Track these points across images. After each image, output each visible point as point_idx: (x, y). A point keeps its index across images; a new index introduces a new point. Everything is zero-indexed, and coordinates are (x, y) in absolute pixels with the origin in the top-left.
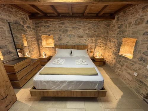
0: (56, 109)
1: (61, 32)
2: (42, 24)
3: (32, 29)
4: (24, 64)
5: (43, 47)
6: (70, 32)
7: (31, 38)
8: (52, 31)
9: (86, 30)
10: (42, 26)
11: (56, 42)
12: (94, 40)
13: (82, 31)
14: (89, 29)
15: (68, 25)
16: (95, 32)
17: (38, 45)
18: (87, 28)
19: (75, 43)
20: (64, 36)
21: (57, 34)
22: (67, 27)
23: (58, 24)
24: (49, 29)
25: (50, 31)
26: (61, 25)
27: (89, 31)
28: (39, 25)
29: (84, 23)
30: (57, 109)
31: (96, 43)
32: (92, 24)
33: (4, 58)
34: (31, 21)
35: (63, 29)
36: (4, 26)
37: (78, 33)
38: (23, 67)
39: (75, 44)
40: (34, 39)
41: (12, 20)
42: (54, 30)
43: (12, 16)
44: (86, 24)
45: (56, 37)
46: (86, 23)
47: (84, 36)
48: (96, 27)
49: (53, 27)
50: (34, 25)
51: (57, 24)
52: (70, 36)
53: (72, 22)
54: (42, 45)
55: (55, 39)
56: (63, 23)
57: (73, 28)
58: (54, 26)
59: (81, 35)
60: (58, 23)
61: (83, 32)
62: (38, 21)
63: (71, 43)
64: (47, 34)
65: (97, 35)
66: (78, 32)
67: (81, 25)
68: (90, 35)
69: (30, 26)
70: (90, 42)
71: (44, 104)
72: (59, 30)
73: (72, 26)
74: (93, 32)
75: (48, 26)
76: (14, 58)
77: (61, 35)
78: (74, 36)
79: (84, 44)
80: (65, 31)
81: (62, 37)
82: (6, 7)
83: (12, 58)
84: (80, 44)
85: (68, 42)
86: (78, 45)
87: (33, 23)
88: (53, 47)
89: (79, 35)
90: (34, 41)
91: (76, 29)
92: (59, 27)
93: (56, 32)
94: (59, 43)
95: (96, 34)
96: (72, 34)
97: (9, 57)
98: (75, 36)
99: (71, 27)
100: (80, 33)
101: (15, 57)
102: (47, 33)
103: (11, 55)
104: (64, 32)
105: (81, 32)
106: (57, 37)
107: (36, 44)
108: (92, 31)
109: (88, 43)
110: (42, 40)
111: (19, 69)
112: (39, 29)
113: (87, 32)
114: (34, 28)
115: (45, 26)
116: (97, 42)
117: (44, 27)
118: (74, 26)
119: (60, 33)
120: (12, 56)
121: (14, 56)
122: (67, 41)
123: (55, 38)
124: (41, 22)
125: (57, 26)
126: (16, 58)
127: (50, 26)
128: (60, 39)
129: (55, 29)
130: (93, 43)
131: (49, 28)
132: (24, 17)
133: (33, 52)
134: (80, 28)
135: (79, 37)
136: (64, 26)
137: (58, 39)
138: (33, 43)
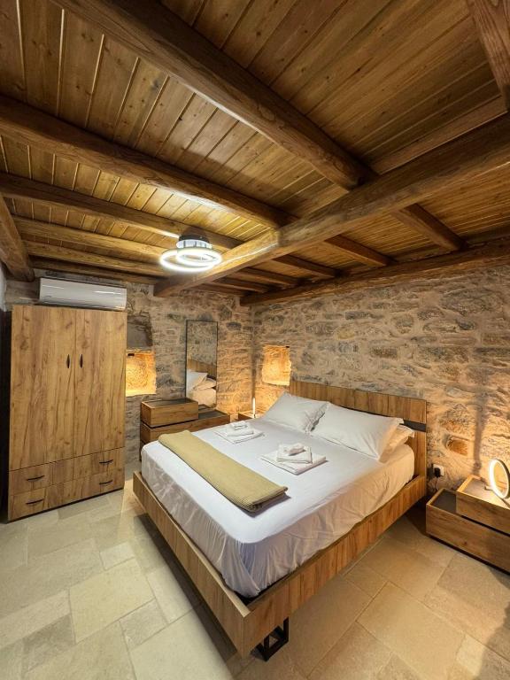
0: (132, 555)
1: (310, 335)
2: (268, 313)
3: (242, 330)
4: (175, 413)
5: (263, 383)
6: (341, 332)
7: (235, 352)
8: (290, 333)
9: (412, 319)
10: (267, 318)
11: (295, 370)
12: (463, 373)
13: (392, 326)
14: (423, 315)
15: (334, 308)
16: (464, 327)
17: (254, 372)
18: (412, 312)
19: (361, 380)
20: (321, 348)
21: (300, 342)
22: (328, 317)
23: (305, 310)
24: (282, 327)
25: (284, 331)
26: (314, 312)
27: (426, 327)
28: (263, 316)
29: (397, 292)
30: (133, 558)
31: (482, 396)
32: (442, 292)
33: (157, 391)
34: (246, 309)
35: (317, 323)
36: (176, 328)
37: (373, 338)
38: (171, 420)
39: (358, 385)
40: (245, 355)
41: (196, 316)
42: (293, 327)
43: (199, 307)
44: (405, 296)
45: (297, 350)
46: (404, 290)
47: (402, 351)
48: (465, 304)
49: (292, 319)
50: (253, 318)
51: (302, 309)
52: (341, 348)
53: (347, 298)
54: (261, 376)
55: (294, 358)
56: (319, 305)
57: (351, 317)
58: (295, 316)
59: (387, 345)
60: (305, 307)
61: (396, 331)
62: (260, 308)
63: (346, 378)
64: (277, 340)
65: (480, 344)
66: (373, 331)
67: (384, 300)
68: (435, 345)
69: (239, 322)
70: (437, 384)
71: (133, 527)
72: (307, 328)
73: (347, 311)
74: (454, 330)
75: (281, 318)
76: (175, 396)
77: (310, 346)
78: (356, 348)
79: (402, 390)
80: (325, 331)
81: (315, 351)
82: (190, 294)
83: (172, 395)
84: (382, 386)
85: (331, 373)
86: (372, 390)
87: (250, 314)
88: (285, 387)
89: (379, 346)
90: (239, 363)
91: (362, 321)
92: (308, 317)
93: (297, 334)
94: (304, 374)
95: (475, 340)
96: (347, 340)
97: (167, 391)
98: (360, 350)
99: (343, 313)
100: (380, 335)
101: (178, 393)
102: (275, 337)
103: (172, 388)
104: (320, 333)
105: (384, 329)
106: (300, 352)
107: (248, 371)
108: (448, 326)
109: (427, 386)
110: (262, 360)
111: (161, 423)
112: (260, 327)
113: (418, 329)
114: (251, 325)
115: (273, 319)
116: (493, 388)
117: (271, 322)
118: (355, 310)
119: (309, 338)
120: (172, 391)
121: (177, 391)
122: (330, 369)
123: (295, 356)
124: (266, 310)
125: (303, 314)
126: (180, 397)
127: (286, 316)
128: (308, 359)
129: (296, 326)
130: (463, 389)
131: (282, 323)
132: (225, 303)
133: (229, 393)
134: (381, 317)
135: (378, 353)
136: (321, 313)
137: (300, 360)
138: (237, 365)
